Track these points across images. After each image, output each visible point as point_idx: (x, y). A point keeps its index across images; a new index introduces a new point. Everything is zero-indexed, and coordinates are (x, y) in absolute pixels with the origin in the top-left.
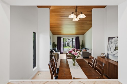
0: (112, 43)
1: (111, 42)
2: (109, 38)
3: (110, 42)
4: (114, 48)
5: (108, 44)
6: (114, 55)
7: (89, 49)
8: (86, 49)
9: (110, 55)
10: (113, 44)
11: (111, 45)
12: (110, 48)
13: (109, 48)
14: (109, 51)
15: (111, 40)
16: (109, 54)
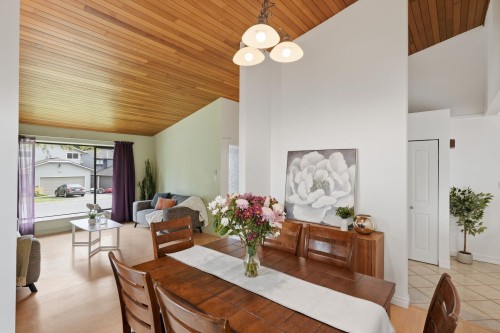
0: (300, 170)
1: (299, 168)
2: (291, 154)
3: (292, 167)
4: (311, 185)
5: (288, 172)
6: (310, 205)
7: (187, 197)
8: (169, 196)
9: (295, 207)
10: (305, 170)
11: (299, 174)
12: (296, 185)
13: (292, 185)
14: (292, 194)
15: (296, 160)
16: (292, 205)
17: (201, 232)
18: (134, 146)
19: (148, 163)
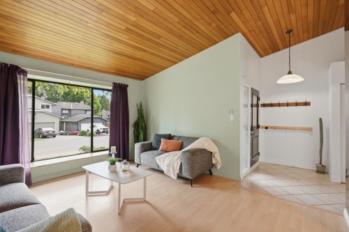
17: (211, 174)
18: (129, 89)
19: (141, 105)
